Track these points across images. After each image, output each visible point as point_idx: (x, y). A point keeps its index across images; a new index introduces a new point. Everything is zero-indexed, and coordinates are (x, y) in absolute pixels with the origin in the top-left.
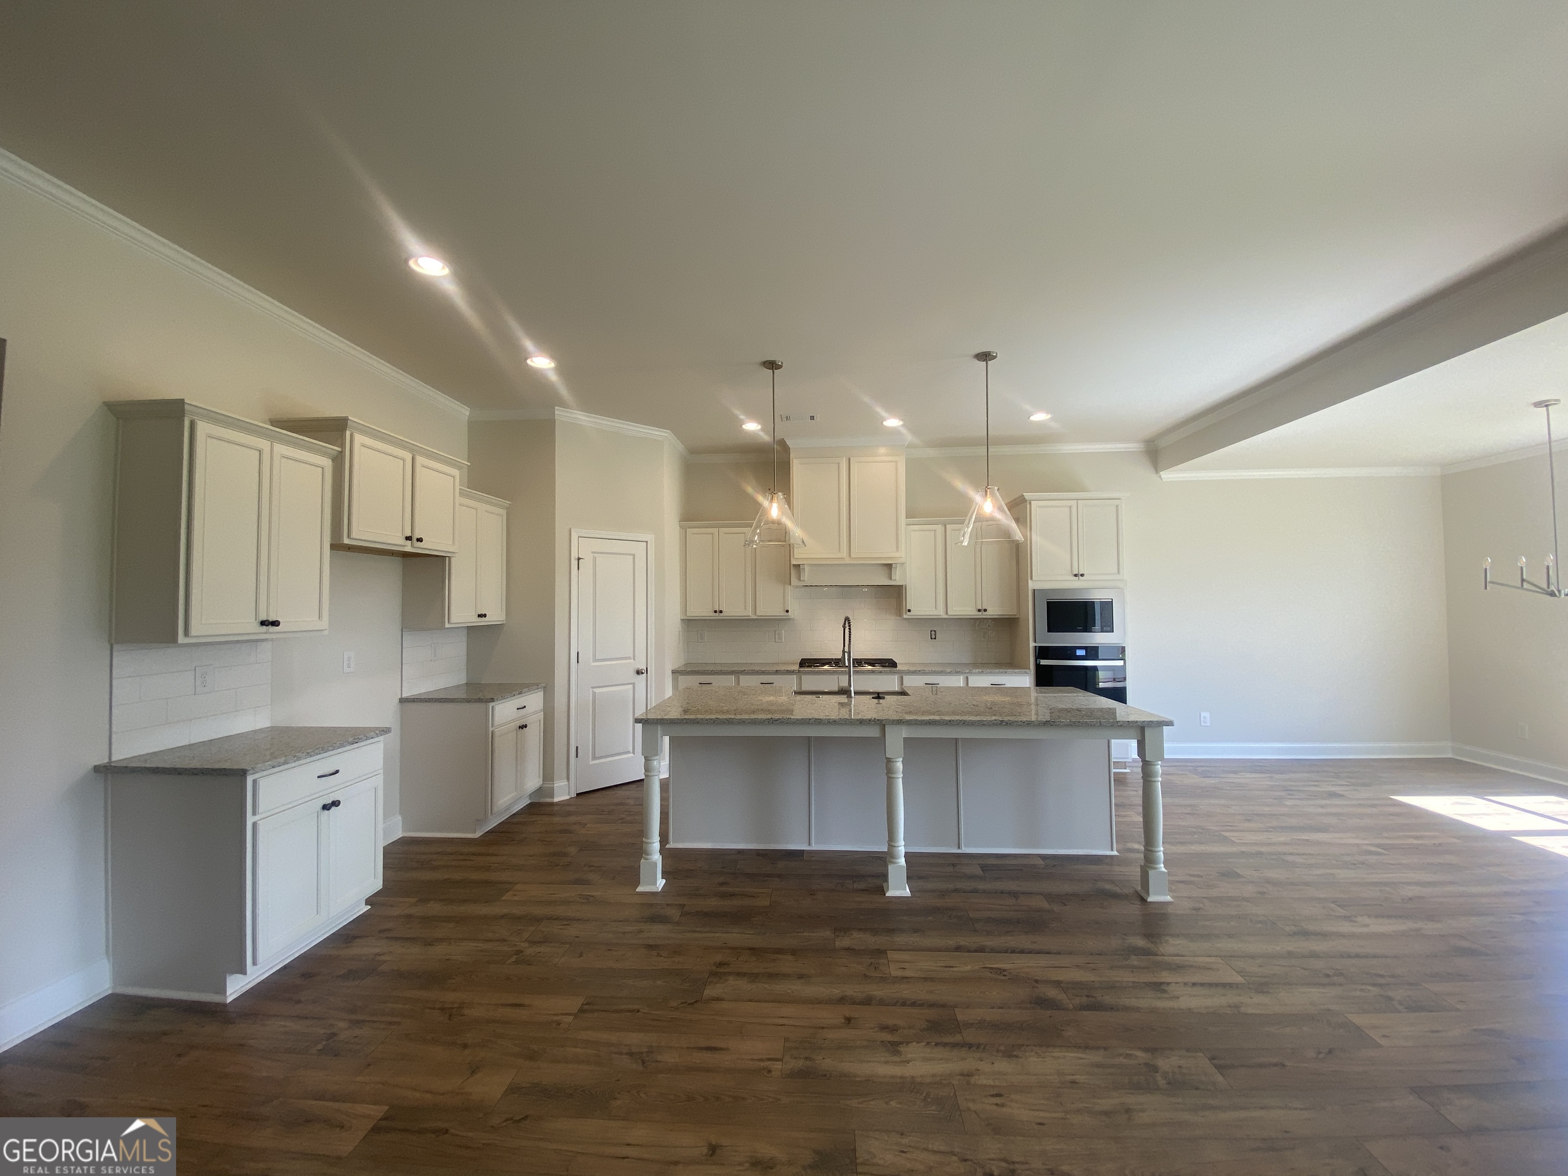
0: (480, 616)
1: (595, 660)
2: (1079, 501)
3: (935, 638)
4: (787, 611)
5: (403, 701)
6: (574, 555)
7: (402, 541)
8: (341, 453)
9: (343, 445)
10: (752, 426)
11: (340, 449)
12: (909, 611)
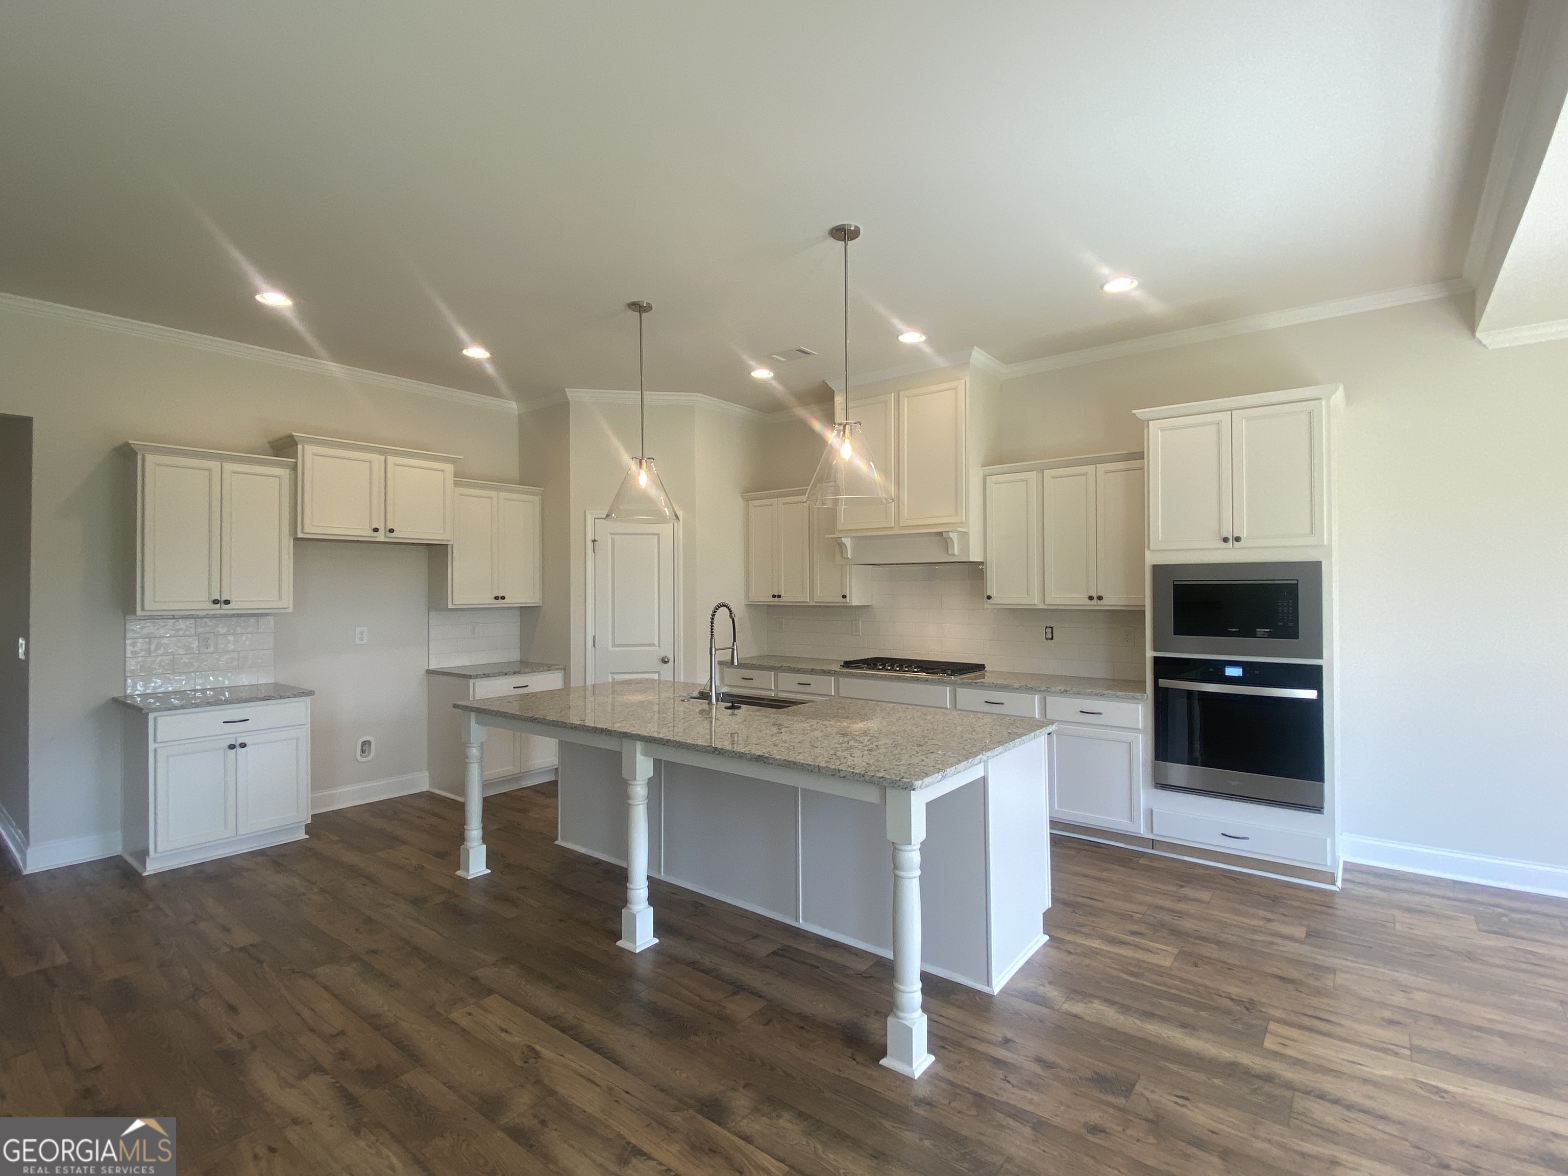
0: (496, 598)
1: (614, 645)
2: (1234, 412)
3: (1052, 639)
4: (844, 597)
5: (430, 672)
6: (590, 537)
7: (371, 533)
8: (296, 463)
9: (296, 458)
10: (762, 374)
11: (294, 460)
12: (989, 597)
